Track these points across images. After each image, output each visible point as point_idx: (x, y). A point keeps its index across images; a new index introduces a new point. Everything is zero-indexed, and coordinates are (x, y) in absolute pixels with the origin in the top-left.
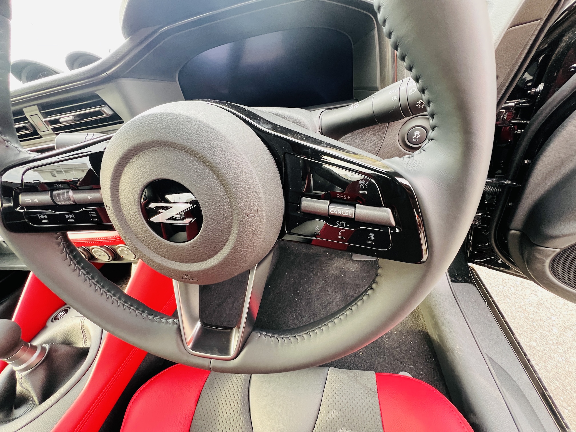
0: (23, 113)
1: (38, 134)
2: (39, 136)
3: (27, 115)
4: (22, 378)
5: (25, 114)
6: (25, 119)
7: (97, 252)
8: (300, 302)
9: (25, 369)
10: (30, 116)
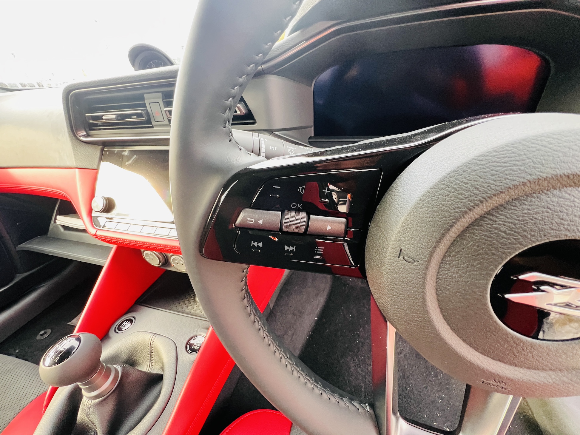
0: (143, 99)
1: (151, 124)
2: (151, 125)
3: (147, 102)
4: (91, 407)
5: (145, 100)
6: (144, 105)
7: (176, 260)
8: (362, 346)
9: (96, 397)
10: (150, 103)
